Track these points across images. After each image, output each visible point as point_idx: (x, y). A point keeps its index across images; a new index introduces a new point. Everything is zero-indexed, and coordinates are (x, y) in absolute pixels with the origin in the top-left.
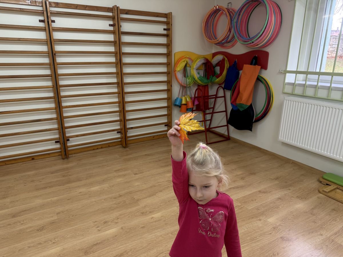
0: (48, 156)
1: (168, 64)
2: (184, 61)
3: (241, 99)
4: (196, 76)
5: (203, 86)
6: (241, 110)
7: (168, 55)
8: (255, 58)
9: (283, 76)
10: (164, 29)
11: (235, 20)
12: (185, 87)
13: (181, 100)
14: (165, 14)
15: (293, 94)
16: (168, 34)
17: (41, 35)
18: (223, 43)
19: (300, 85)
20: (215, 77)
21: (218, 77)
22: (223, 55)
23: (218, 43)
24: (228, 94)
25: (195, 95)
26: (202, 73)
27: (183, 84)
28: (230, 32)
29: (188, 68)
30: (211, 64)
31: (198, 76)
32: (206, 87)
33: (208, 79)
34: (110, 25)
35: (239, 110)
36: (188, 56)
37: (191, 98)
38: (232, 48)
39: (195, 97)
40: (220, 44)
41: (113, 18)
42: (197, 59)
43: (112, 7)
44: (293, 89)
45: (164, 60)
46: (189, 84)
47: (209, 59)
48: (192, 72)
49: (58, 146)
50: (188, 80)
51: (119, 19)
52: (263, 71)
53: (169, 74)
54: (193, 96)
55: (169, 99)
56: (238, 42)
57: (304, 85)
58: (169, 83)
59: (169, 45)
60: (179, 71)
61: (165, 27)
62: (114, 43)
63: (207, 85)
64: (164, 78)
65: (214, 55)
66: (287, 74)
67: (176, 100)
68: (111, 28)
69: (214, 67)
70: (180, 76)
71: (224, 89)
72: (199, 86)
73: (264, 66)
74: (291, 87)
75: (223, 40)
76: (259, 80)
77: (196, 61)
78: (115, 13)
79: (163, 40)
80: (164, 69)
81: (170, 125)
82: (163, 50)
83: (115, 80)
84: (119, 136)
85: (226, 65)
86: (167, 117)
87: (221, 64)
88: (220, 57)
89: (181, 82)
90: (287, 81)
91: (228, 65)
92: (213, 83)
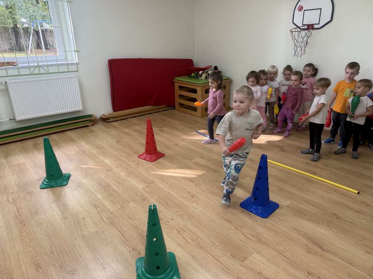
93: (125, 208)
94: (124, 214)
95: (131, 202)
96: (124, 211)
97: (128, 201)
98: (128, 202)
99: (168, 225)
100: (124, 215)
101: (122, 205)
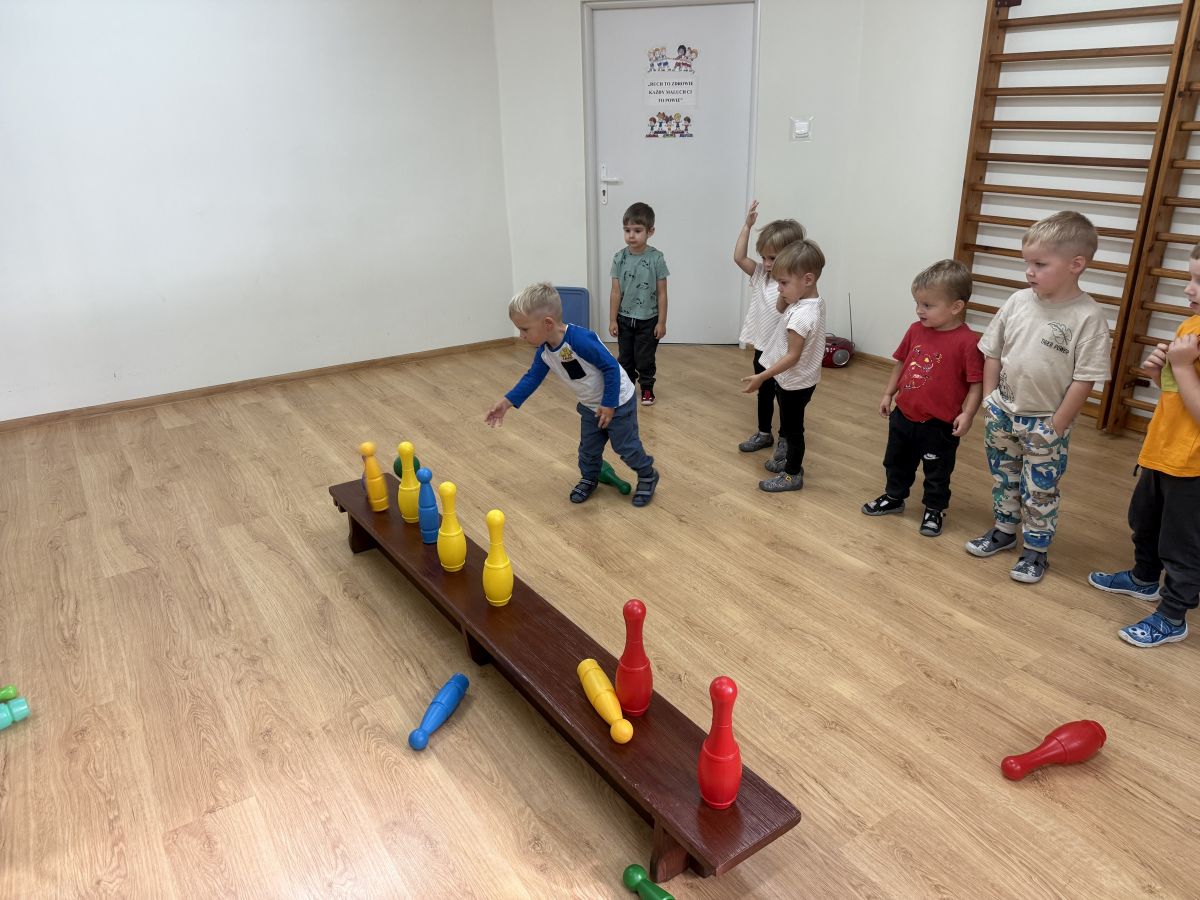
93: (345, 705)
94: (356, 683)
95: (320, 728)
96: (355, 692)
97: (329, 731)
98: (331, 727)
99: (242, 641)
100: (357, 680)
101: (352, 719)
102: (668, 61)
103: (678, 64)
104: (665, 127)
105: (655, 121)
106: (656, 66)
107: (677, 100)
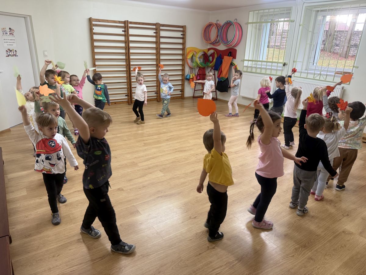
0: (122, 103)
1: (183, 55)
2: (192, 53)
3: (222, 74)
4: (199, 62)
5: (202, 68)
6: (223, 80)
7: (183, 49)
8: (230, 52)
9: (243, 62)
10: (181, 35)
11: (220, 32)
12: (192, 68)
13: (190, 76)
14: (182, 26)
15: (247, 72)
16: (184, 38)
17: (122, 38)
18: (214, 43)
19: (250, 67)
20: (209, 63)
21: (211, 63)
22: (214, 50)
23: (211, 43)
24: (216, 73)
25: (198, 73)
26: (202, 60)
27: (191, 66)
28: (218, 37)
29: (194, 57)
30: (207, 55)
31: (200, 62)
32: (204, 68)
33: (205, 64)
34: (154, 33)
35: (221, 81)
36: (194, 50)
37: (195, 75)
38: (218, 47)
39: (198, 74)
40: (213, 44)
41: (156, 29)
42: (199, 52)
43: (155, 23)
44: (247, 69)
45: (180, 52)
46: (195, 67)
47: (206, 52)
48: (196, 60)
49: (126, 97)
50: (194, 64)
51: (160, 30)
52: (234, 60)
53: (184, 60)
54: (196, 74)
55: (183, 75)
56: (221, 44)
57: (251, 67)
58: (183, 65)
59: (184, 44)
60: (189, 59)
61: (182, 33)
62: (156, 43)
63: (205, 68)
64: (180, 63)
65: (209, 49)
66: (245, 61)
67: (187, 76)
68: (155, 35)
69: (209, 57)
70: (189, 61)
71: (214, 70)
72: (200, 68)
73: (234, 57)
74: (246, 68)
75: (214, 42)
76: (232, 64)
77: (198, 53)
78: (157, 26)
79: (181, 41)
80: (180, 57)
81: (183, 90)
82: (180, 47)
83: (155, 63)
84: (155, 95)
85: (215, 56)
86: (181, 86)
87: (212, 55)
88: (212, 51)
89: (190, 65)
90: (245, 65)
91: (217, 56)
92: (208, 67)
102: (8, 32)
103: (10, 34)
104: (11, 54)
105: (7, 52)
106: (5, 34)
107: (12, 45)
